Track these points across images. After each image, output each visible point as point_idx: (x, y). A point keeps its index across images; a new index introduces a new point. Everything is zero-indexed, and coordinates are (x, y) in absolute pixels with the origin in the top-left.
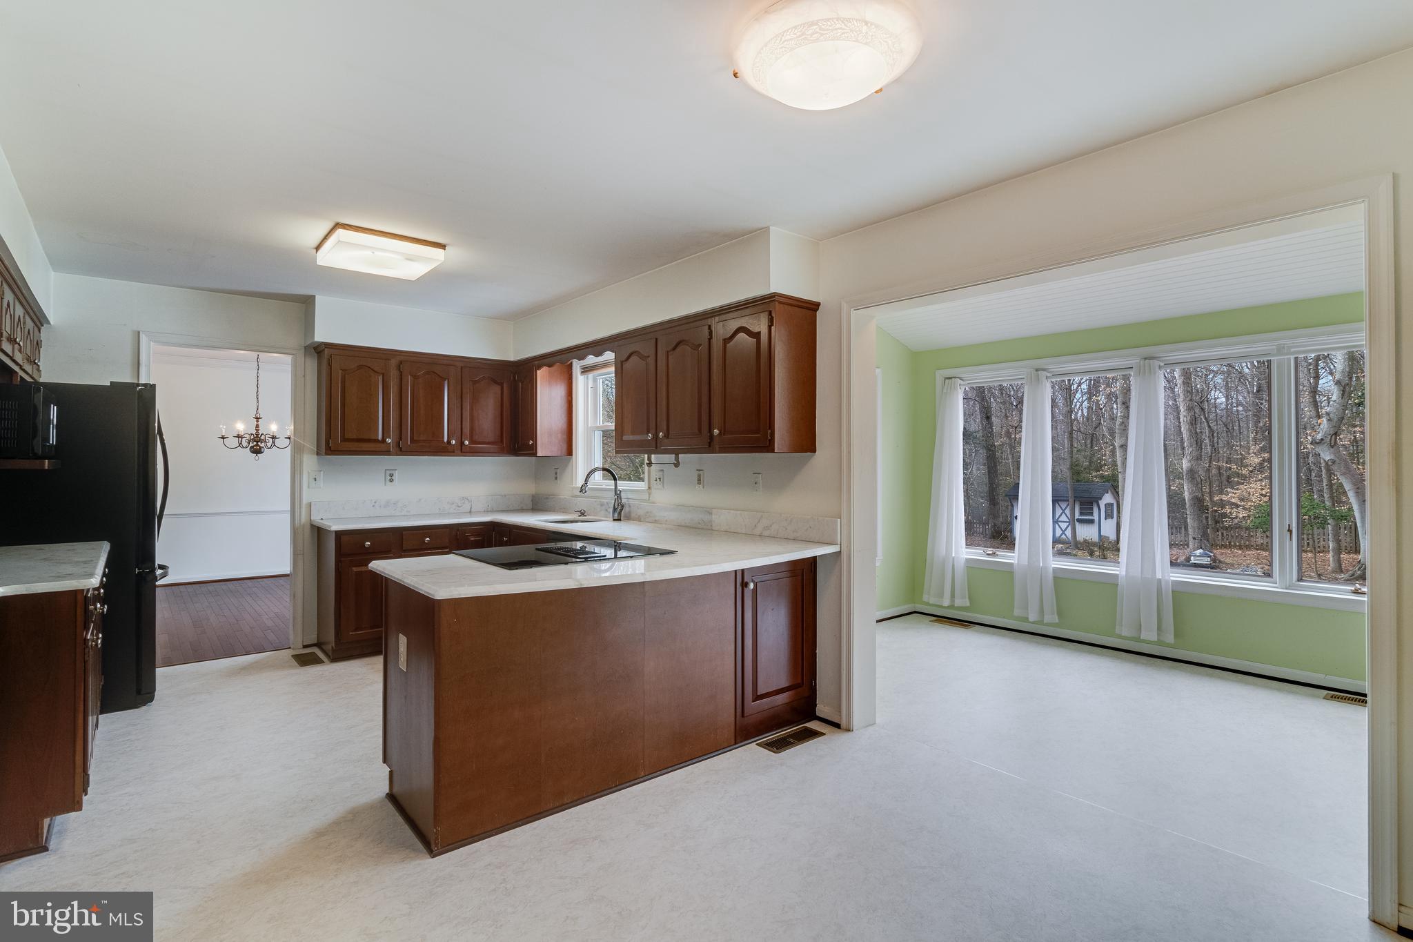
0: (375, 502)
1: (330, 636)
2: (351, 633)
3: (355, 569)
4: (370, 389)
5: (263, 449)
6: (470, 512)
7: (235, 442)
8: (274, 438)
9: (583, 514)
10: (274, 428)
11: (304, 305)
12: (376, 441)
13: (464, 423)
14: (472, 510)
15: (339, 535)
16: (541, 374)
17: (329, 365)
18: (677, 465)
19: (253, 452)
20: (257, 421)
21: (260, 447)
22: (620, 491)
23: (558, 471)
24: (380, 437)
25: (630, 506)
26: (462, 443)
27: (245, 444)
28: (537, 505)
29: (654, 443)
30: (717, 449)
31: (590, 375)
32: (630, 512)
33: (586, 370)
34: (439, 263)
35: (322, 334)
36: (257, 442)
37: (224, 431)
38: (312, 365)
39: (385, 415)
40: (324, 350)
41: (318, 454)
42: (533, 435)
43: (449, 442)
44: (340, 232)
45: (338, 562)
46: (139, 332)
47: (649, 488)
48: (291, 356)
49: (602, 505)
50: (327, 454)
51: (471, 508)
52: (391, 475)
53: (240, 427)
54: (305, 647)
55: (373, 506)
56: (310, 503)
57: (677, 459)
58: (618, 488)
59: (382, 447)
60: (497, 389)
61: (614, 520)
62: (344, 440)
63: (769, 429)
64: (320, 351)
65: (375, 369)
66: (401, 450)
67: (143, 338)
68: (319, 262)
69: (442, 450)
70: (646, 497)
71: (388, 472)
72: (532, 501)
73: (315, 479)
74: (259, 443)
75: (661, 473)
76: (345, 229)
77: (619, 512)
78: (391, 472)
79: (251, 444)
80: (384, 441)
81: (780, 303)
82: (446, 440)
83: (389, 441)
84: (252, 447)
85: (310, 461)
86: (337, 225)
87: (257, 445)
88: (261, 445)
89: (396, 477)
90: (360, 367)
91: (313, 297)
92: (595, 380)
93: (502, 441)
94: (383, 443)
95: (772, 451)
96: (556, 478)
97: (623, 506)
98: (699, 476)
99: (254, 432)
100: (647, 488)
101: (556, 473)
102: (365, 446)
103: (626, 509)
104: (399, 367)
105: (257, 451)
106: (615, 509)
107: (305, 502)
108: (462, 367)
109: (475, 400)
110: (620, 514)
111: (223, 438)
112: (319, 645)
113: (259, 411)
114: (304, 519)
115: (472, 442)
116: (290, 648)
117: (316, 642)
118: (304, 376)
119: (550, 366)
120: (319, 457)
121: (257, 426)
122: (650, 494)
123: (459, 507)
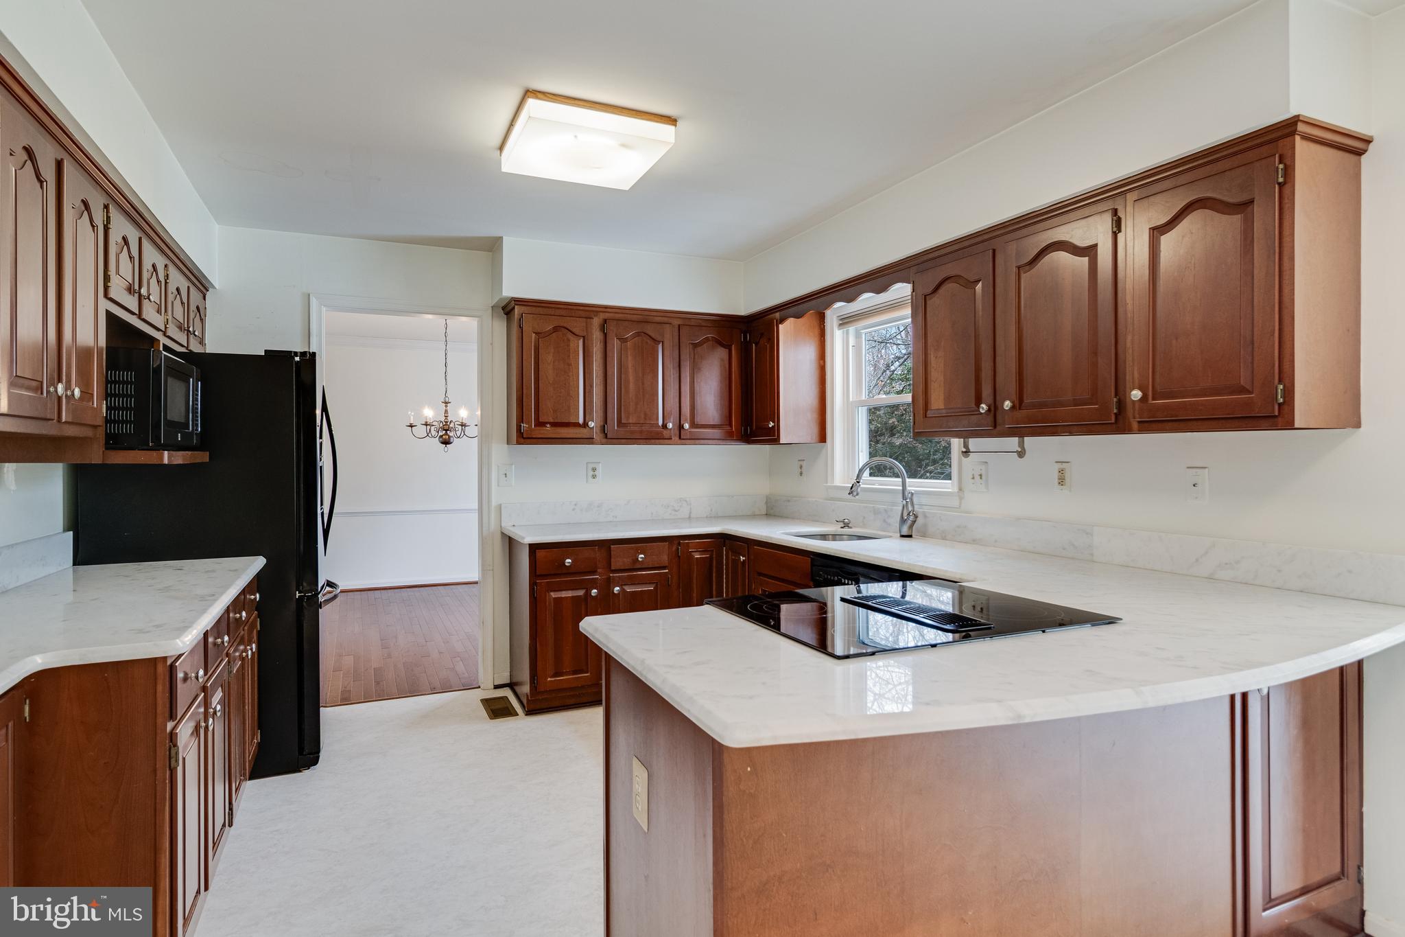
0: (576, 505)
1: (525, 675)
2: (549, 679)
3: (553, 595)
4: (569, 356)
5: (452, 439)
6: (690, 517)
7: (421, 431)
8: (463, 425)
9: (846, 525)
10: (463, 414)
11: (491, 253)
12: (577, 425)
13: (682, 399)
14: (692, 516)
15: (534, 548)
16: (786, 330)
17: (520, 327)
18: (1021, 454)
19: (442, 443)
20: (446, 406)
21: (449, 437)
22: (912, 494)
23: (804, 464)
24: (581, 421)
25: (925, 517)
26: (681, 427)
27: (433, 433)
28: (773, 511)
29: (990, 419)
30: (1135, 425)
31: (852, 329)
32: (925, 525)
33: (845, 321)
34: (671, 146)
35: (512, 288)
36: (446, 430)
37: (412, 420)
38: (499, 328)
39: (587, 391)
40: (514, 308)
41: (508, 443)
42: (775, 416)
43: (664, 426)
44: (531, 103)
45: (533, 584)
46: (309, 295)
47: (960, 489)
48: (477, 319)
49: (876, 512)
50: (518, 443)
51: (690, 513)
52: (594, 470)
53: (429, 413)
54: (497, 687)
55: (574, 510)
56: (500, 505)
57: (1021, 444)
58: (908, 488)
59: (583, 432)
60: (721, 353)
61: (903, 536)
62: (540, 424)
63: (1280, 381)
64: (508, 308)
65: (574, 330)
66: (608, 437)
67: (314, 302)
68: (506, 168)
69: (654, 436)
70: (955, 502)
71: (591, 466)
72: (766, 503)
73: (506, 474)
74: (448, 432)
75: (983, 467)
76: (537, 98)
77: (909, 528)
78: (594, 466)
79: (440, 434)
80: (585, 425)
81: (1306, 138)
82: (660, 423)
83: (591, 424)
84: (441, 436)
85: (500, 451)
86: (529, 93)
87: (446, 434)
88: (451, 435)
89: (599, 472)
90: (556, 329)
91: (501, 238)
92: (858, 336)
93: (730, 425)
94: (585, 427)
95: (1289, 425)
96: (801, 474)
97: (916, 517)
98: (1061, 471)
99: (443, 419)
100: (956, 490)
101: (801, 467)
102: (565, 432)
103: (920, 521)
104: (602, 328)
105: (446, 442)
106: (903, 521)
107: (494, 503)
108: (679, 326)
109: (695, 369)
110: (911, 527)
111: (411, 426)
112: (512, 685)
113: (448, 395)
114: (493, 526)
115: (693, 425)
116: (479, 687)
117: (508, 682)
118: (492, 344)
119: (798, 316)
120: (510, 446)
121: (446, 411)
122: (961, 499)
123: (676, 511)
